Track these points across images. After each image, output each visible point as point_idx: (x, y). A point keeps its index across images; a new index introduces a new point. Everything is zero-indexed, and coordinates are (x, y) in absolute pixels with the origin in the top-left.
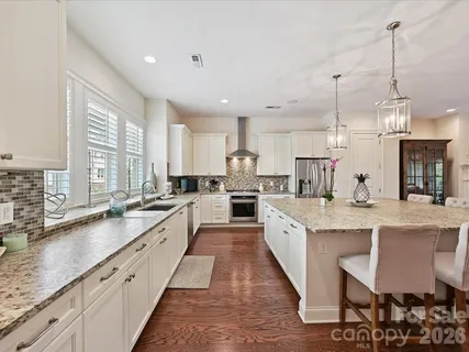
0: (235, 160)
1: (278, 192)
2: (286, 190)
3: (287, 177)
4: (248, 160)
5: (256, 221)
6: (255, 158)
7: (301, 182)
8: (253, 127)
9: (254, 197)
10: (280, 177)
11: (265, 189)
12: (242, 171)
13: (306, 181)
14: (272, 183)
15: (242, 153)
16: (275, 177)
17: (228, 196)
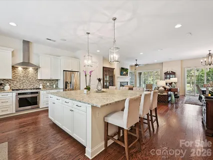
0: (20, 69)
1: (53, 89)
2: (57, 87)
3: (57, 80)
4: (31, 69)
5: (39, 107)
6: (37, 69)
7: (66, 83)
8: (35, 49)
9: (37, 93)
10: (53, 80)
11: (44, 88)
12: (26, 76)
13: (69, 82)
14: (48, 84)
15: (26, 64)
16: (50, 80)
17: (14, 94)
